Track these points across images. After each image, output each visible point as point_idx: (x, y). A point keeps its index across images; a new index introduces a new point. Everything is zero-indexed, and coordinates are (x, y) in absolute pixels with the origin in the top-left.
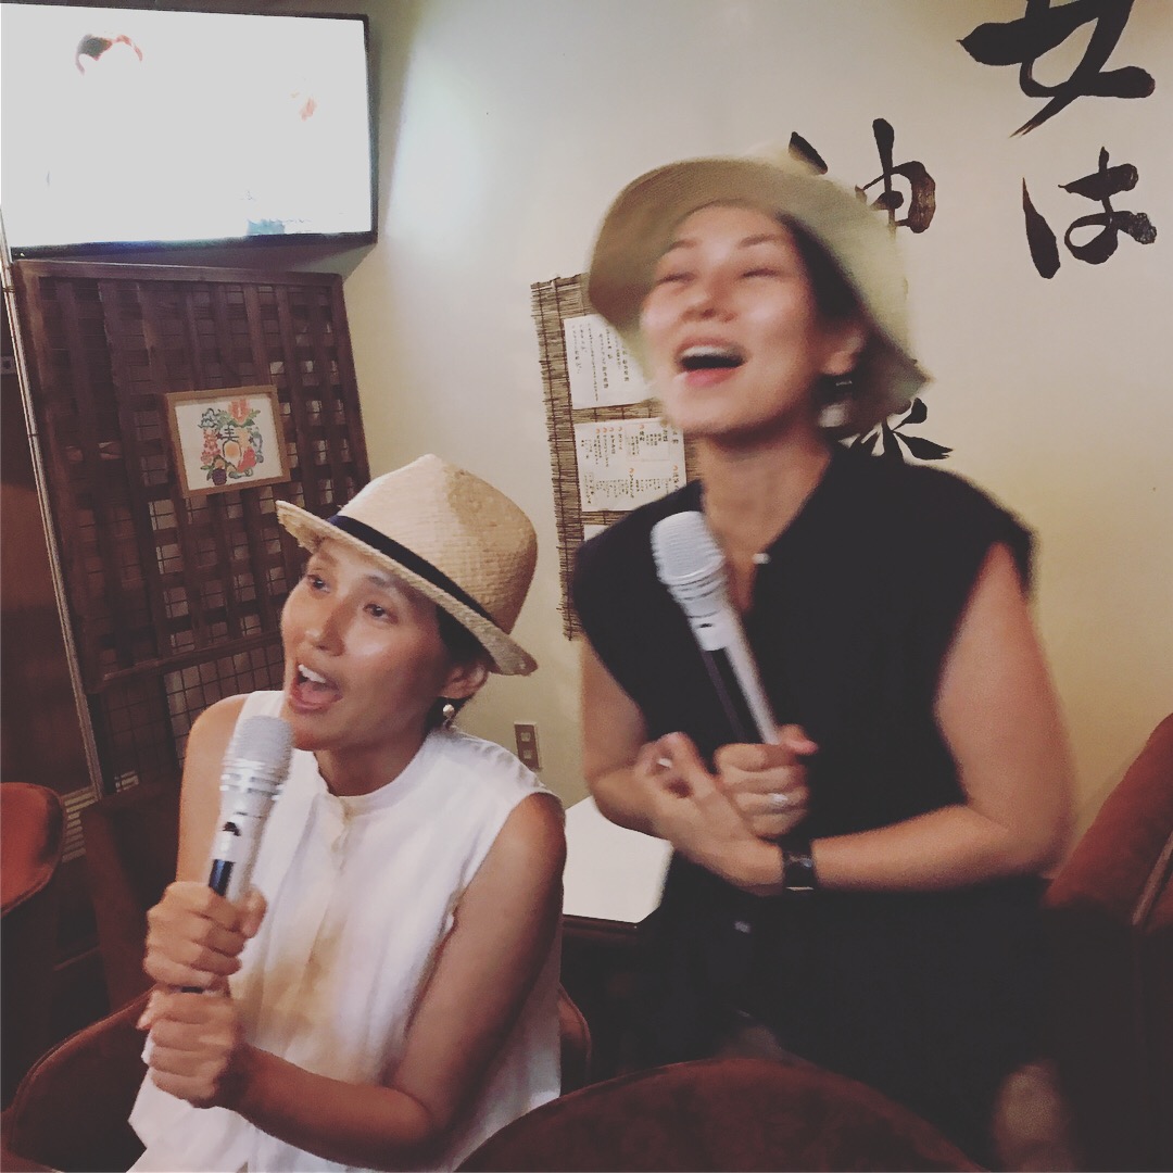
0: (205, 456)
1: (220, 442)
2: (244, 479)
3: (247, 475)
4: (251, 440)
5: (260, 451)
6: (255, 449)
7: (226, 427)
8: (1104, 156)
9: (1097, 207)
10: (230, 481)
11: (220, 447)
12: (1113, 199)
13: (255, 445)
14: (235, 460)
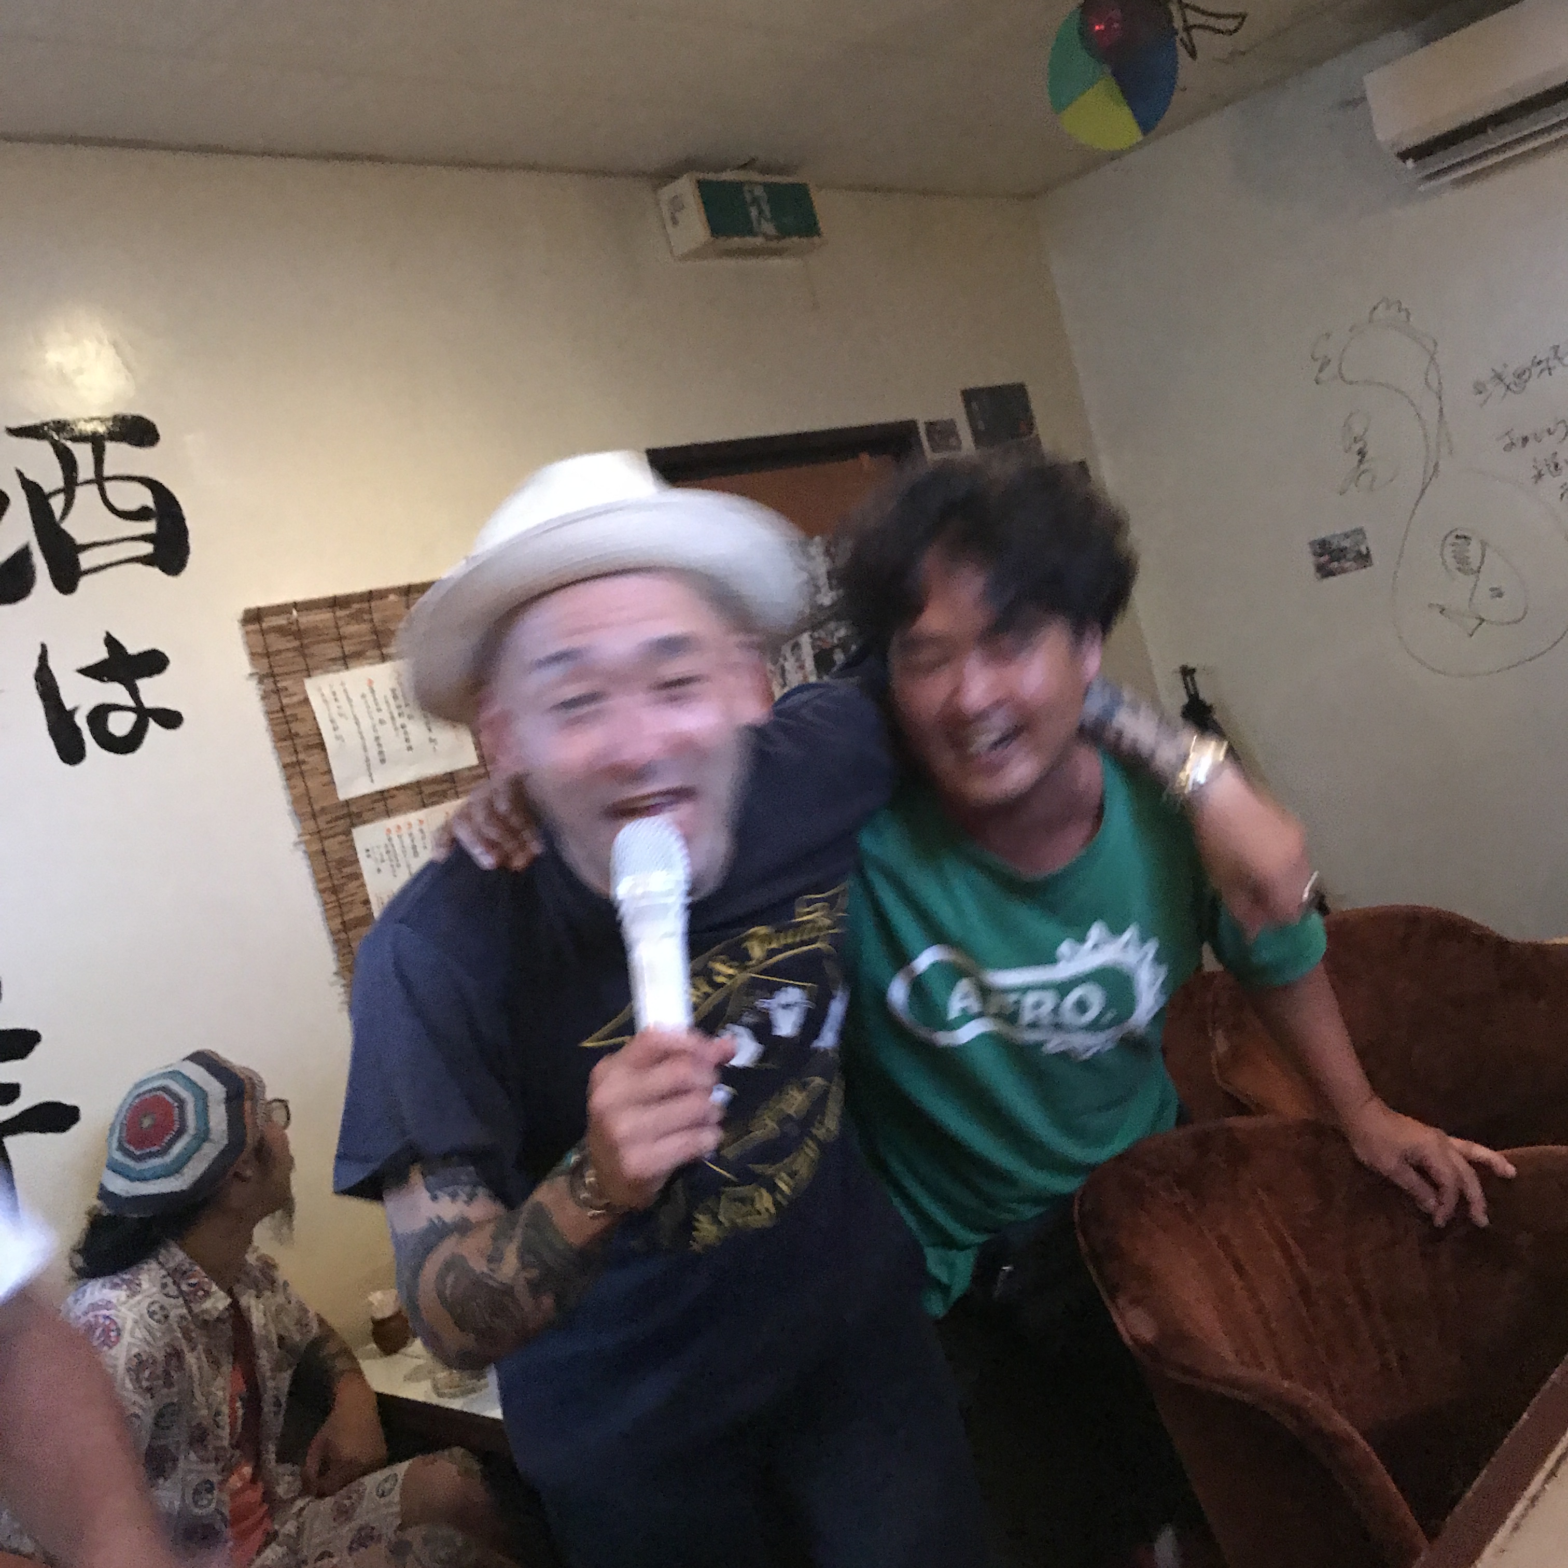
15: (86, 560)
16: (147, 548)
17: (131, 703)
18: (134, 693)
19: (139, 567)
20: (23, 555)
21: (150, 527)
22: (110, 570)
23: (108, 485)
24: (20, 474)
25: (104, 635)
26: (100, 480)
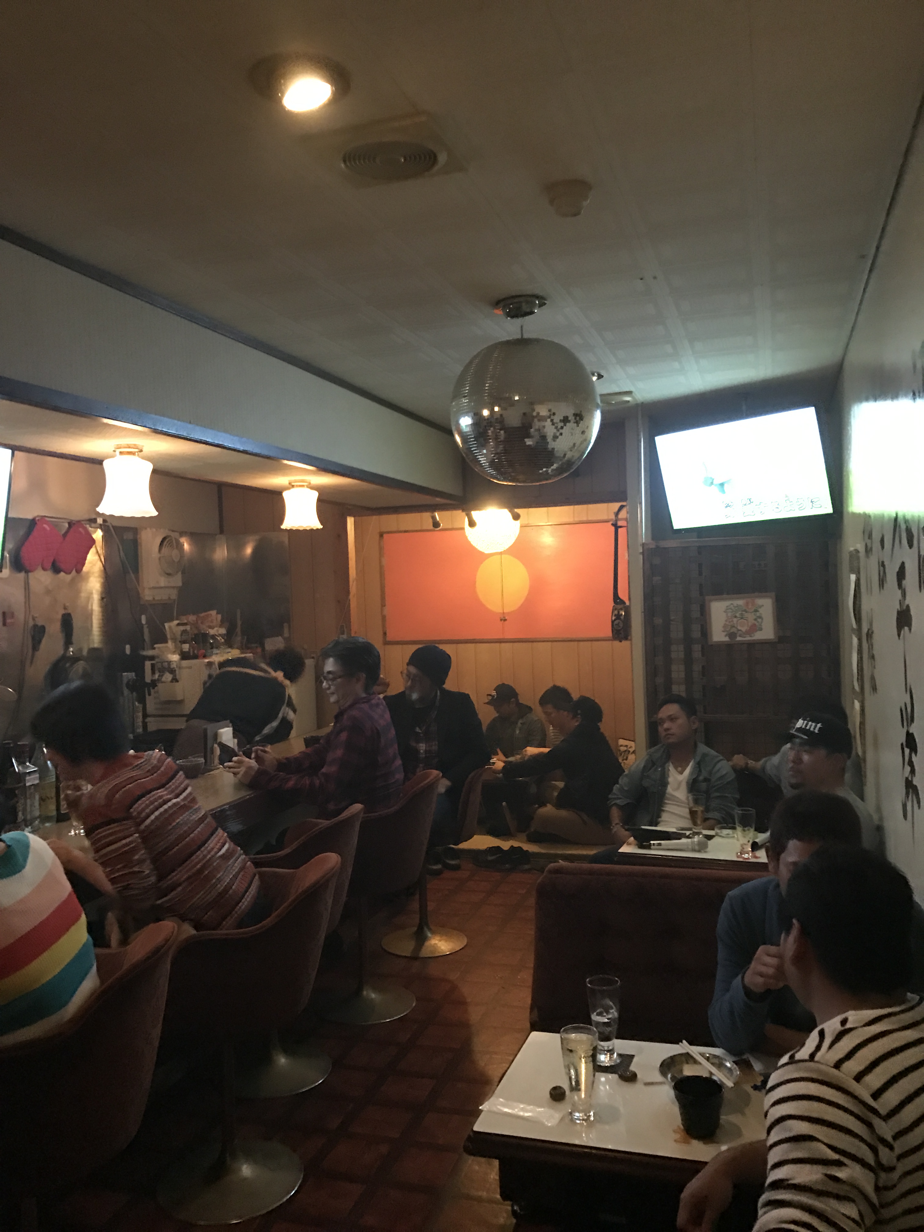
0: (725, 626)
1: (735, 620)
2: (748, 638)
3: (751, 636)
4: (755, 620)
5: (761, 625)
6: (757, 624)
7: (740, 613)
10: (739, 639)
11: (735, 622)
13: (758, 622)
14: (744, 629)
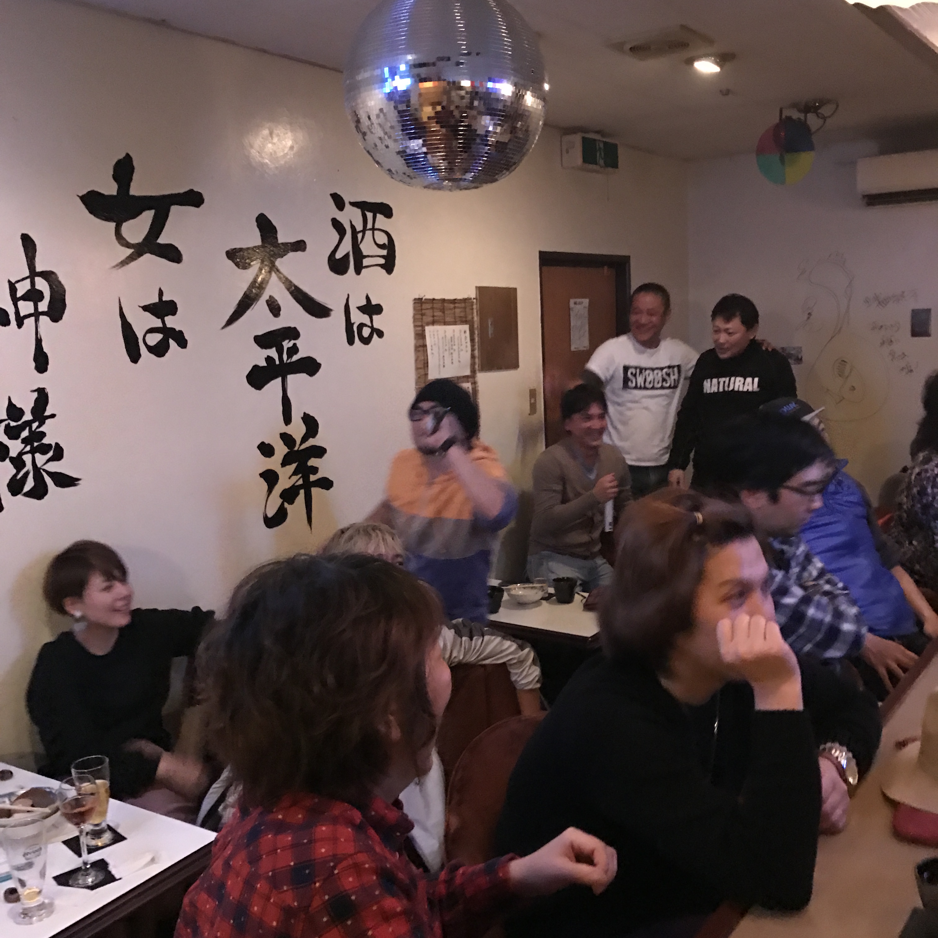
8: (161, 293)
9: (158, 323)
12: (166, 319)
15: (366, 262)
16: (382, 261)
17: (370, 325)
18: (372, 321)
19: (379, 268)
20: (347, 255)
21: (384, 252)
22: (372, 268)
23: (376, 232)
24: (351, 222)
25: (366, 295)
26: (373, 229)
